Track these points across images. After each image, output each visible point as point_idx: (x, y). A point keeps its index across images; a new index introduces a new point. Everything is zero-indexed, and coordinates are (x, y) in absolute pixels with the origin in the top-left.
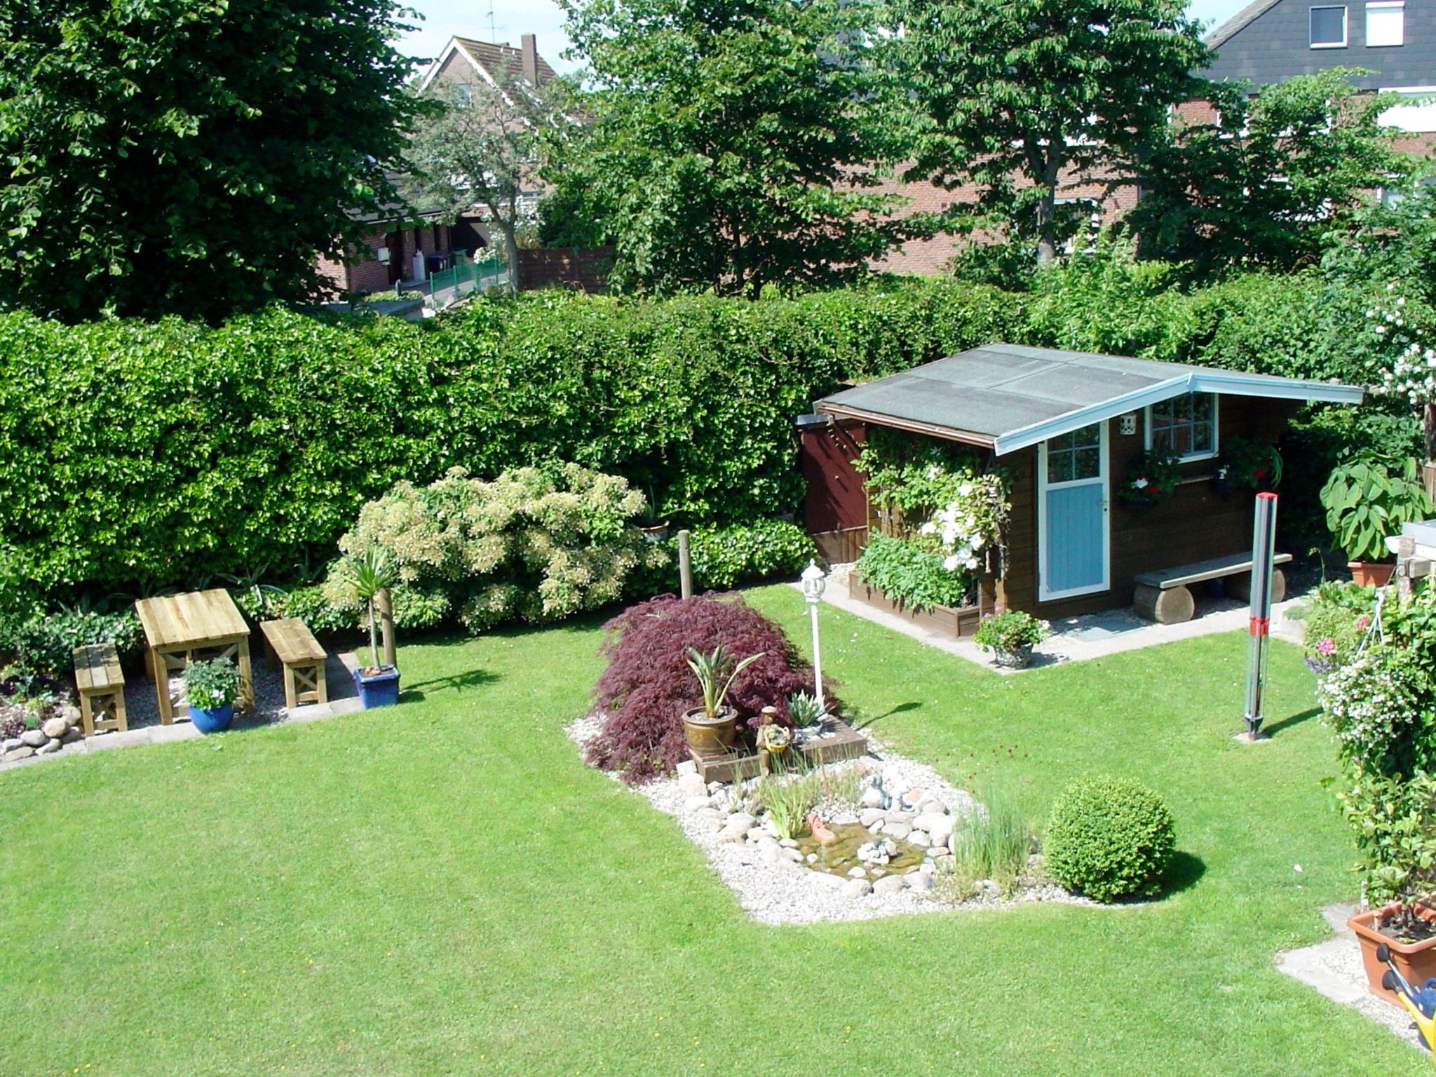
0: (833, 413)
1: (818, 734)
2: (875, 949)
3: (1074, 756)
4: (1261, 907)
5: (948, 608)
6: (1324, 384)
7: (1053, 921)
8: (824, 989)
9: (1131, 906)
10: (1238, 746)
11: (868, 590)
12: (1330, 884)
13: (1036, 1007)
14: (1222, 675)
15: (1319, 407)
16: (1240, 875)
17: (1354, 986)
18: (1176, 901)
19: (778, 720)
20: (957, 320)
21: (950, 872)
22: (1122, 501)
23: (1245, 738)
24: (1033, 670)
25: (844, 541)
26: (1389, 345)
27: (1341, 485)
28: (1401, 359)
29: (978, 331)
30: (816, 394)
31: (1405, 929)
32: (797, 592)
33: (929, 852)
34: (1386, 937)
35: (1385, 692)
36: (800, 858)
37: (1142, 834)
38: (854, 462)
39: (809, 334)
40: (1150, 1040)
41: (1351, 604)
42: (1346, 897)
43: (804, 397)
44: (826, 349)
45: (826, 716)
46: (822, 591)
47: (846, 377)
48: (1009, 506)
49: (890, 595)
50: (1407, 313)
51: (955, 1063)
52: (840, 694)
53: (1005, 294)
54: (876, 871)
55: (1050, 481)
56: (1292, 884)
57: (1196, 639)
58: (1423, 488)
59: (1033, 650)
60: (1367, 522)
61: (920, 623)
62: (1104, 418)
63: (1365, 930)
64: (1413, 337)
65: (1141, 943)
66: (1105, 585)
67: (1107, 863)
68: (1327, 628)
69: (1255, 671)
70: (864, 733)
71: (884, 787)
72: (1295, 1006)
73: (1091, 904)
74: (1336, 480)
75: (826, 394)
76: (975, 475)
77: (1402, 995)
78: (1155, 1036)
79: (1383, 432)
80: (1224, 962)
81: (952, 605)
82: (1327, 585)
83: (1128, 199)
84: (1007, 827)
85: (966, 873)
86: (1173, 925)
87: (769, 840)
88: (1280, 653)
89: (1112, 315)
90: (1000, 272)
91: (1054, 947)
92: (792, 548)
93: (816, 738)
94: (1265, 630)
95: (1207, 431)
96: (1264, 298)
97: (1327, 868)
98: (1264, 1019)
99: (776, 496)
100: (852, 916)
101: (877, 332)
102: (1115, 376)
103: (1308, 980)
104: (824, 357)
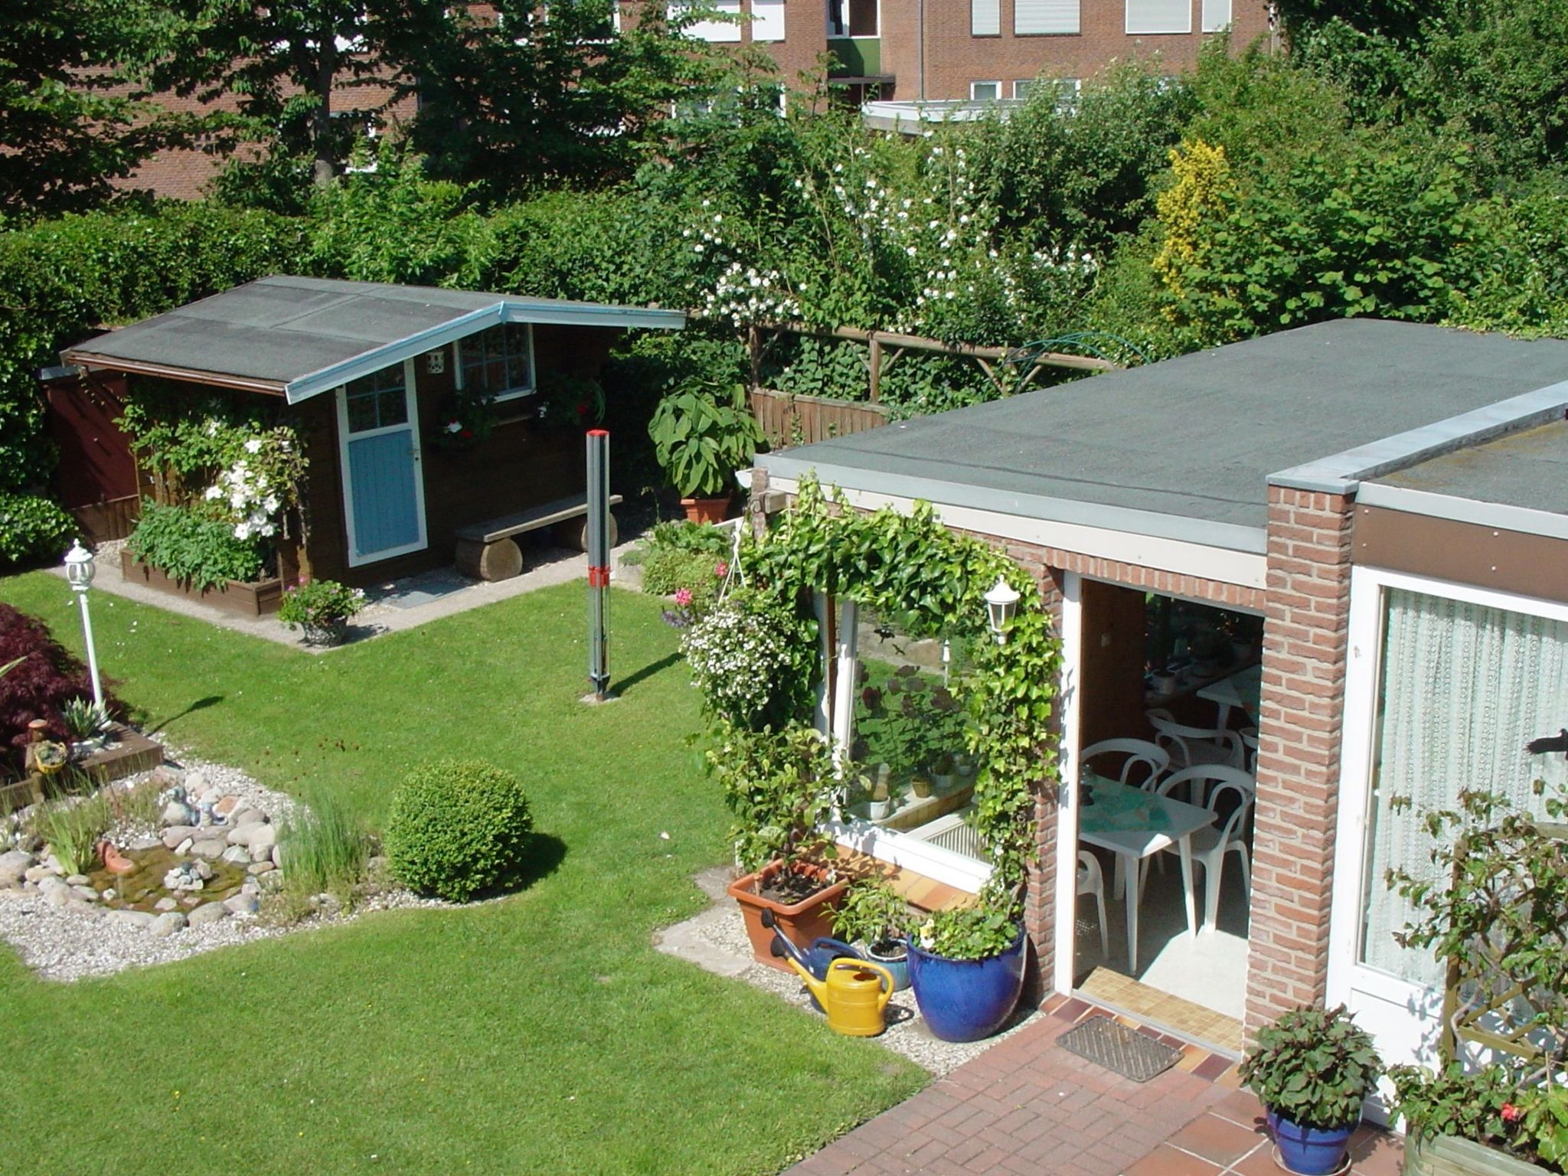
0: (86, 364)
1: (102, 746)
2: (200, 993)
3: (406, 739)
4: (631, 884)
5: (243, 584)
6: (641, 309)
7: (404, 930)
8: (141, 1051)
9: (491, 901)
10: (586, 709)
11: (145, 570)
12: (701, 849)
13: (397, 1033)
14: (560, 632)
15: (638, 333)
16: (604, 851)
17: (739, 956)
18: (540, 889)
19: (49, 734)
20: (227, 249)
21: (278, 890)
22: (434, 446)
23: (591, 699)
24: (349, 646)
25: (110, 515)
26: (709, 266)
27: (669, 419)
28: (723, 280)
29: (253, 262)
30: (63, 341)
31: (787, 890)
32: (57, 578)
33: (250, 869)
34: (769, 900)
35: (754, 637)
36: (93, 896)
37: (496, 821)
38: (116, 420)
39: (48, 271)
40: (529, 1050)
41: (688, 544)
42: (720, 860)
43: (48, 346)
44: (71, 288)
45: (109, 723)
46: (91, 577)
47: (98, 320)
48: (306, 462)
49: (173, 573)
50: (725, 230)
51: (310, 1114)
52: (123, 695)
53: (281, 218)
54: (191, 901)
55: (352, 430)
56: (661, 854)
57: (528, 595)
58: (752, 415)
59: (348, 623)
60: (698, 456)
61: (211, 603)
62: (407, 356)
63: (746, 896)
64: (734, 256)
65: (506, 942)
66: (422, 544)
67: (461, 857)
68: (666, 571)
69: (597, 625)
70: (158, 738)
71: (188, 799)
72: (681, 987)
73: (446, 905)
74: (663, 411)
75: (75, 342)
76: (264, 428)
77: (791, 960)
78: (534, 1045)
79: (707, 358)
80: (599, 951)
81: (248, 580)
82: (663, 526)
83: (409, 109)
84: (339, 830)
85: (298, 889)
86: (539, 917)
87: (53, 879)
88: (620, 604)
89: (405, 240)
90: (272, 194)
91: (409, 960)
92: (47, 527)
93: (98, 751)
94: (606, 580)
95: (522, 367)
96: (570, 217)
97: (694, 833)
98: (650, 1008)
99: (21, 467)
100: (166, 957)
101: (132, 267)
102: (416, 308)
103: (691, 957)
104: (68, 298)
